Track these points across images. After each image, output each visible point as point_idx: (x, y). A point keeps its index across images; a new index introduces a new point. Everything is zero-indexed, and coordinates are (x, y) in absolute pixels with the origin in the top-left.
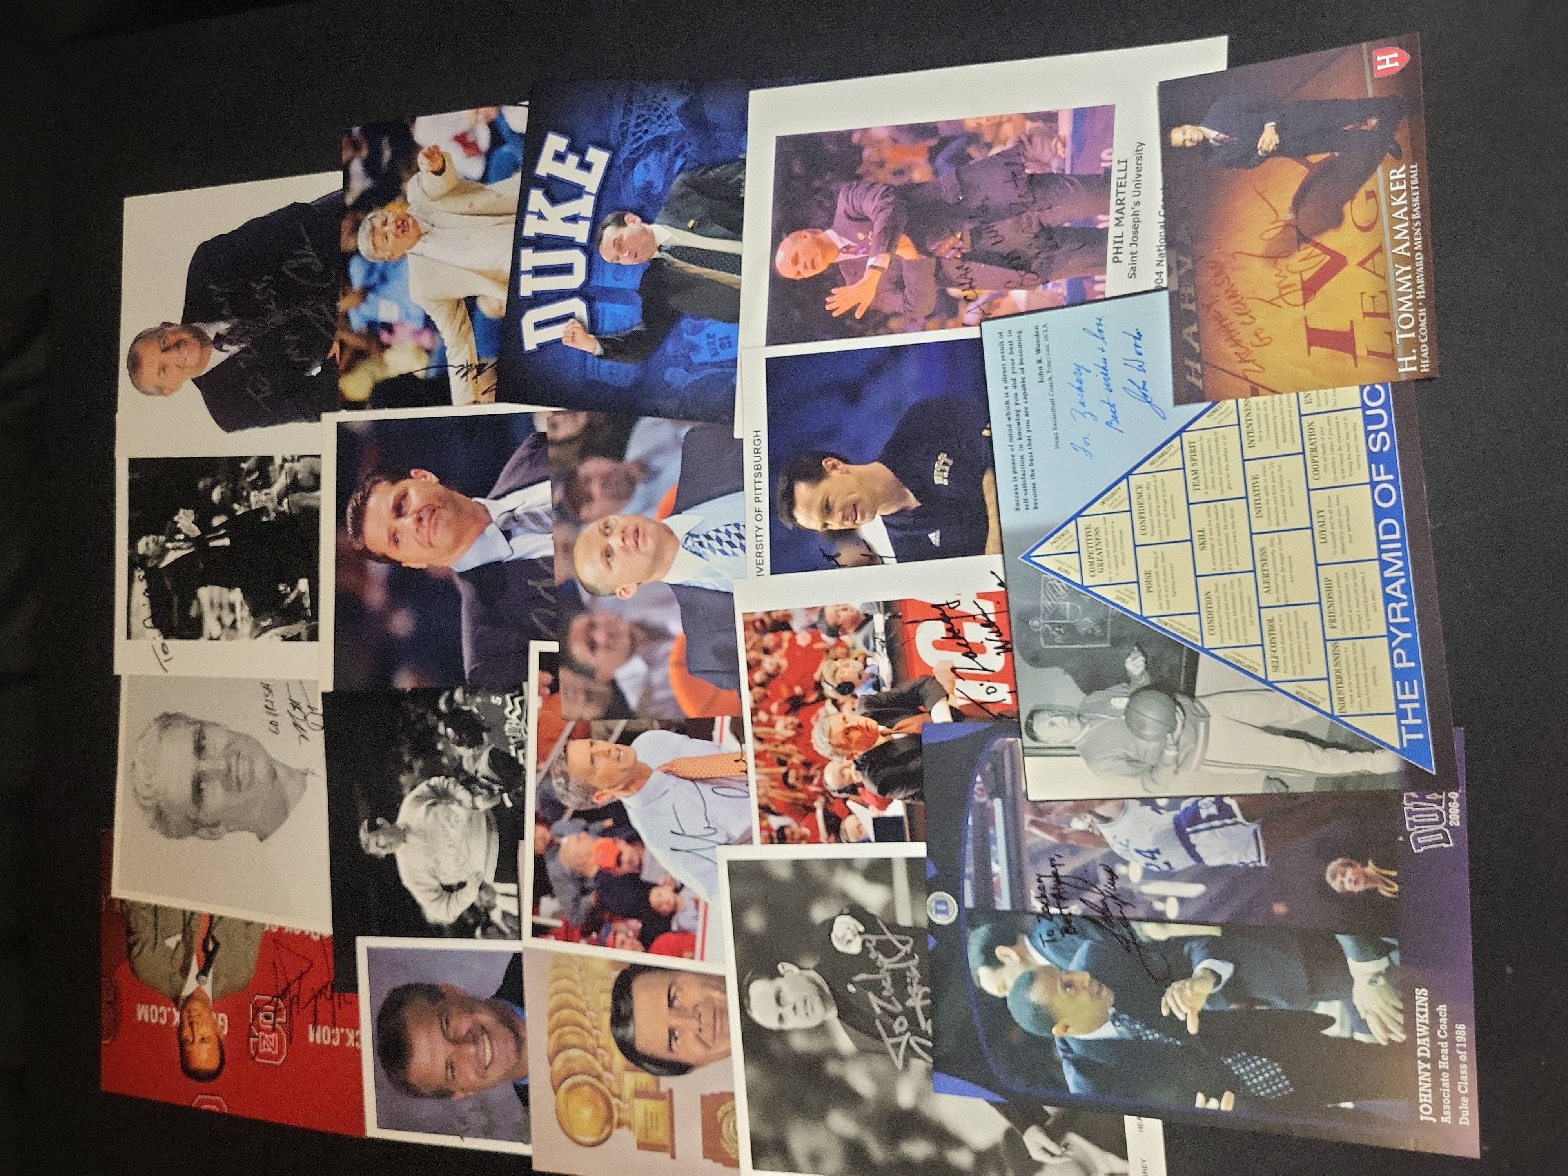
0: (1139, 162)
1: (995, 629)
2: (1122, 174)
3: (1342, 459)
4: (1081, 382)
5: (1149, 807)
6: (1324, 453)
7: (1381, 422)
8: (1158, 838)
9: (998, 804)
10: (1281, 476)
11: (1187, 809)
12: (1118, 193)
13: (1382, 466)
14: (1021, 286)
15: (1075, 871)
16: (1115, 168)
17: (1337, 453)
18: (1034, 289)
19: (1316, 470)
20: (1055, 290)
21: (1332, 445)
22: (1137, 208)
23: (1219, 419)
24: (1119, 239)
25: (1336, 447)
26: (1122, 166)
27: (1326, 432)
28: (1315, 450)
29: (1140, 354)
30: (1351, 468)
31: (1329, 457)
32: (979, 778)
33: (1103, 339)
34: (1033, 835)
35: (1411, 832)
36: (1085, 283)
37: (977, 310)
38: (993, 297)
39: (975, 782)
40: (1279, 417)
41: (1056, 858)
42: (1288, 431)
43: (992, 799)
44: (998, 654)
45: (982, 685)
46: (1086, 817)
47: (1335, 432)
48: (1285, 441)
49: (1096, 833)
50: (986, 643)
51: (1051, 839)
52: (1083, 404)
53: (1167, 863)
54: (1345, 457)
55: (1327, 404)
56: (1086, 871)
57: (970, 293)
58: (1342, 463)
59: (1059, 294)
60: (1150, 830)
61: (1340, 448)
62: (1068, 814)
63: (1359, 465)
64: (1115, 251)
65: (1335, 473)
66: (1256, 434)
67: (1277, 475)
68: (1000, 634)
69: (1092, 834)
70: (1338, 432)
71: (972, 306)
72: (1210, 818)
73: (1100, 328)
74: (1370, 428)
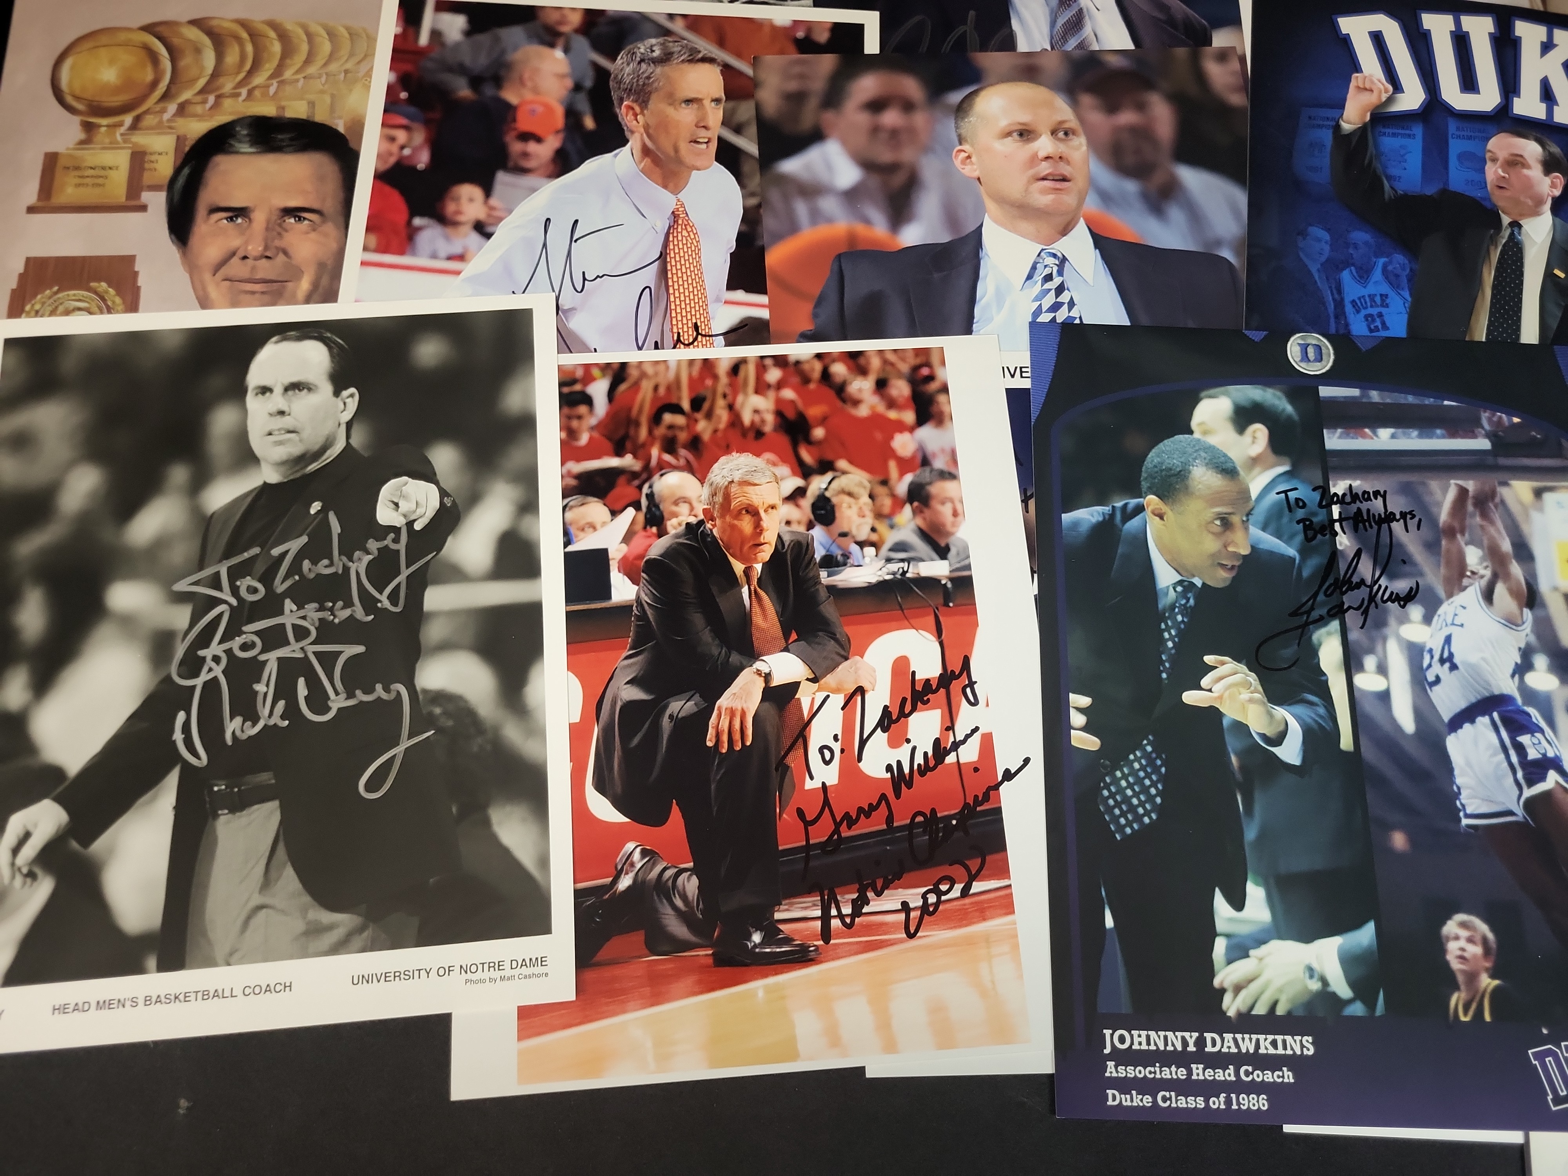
5: (1519, 661)
8: (1474, 670)
9: (1483, 443)
11: (1529, 715)
15: (1401, 546)
32: (1516, 420)
34: (1445, 491)
35: (1559, 1047)
39: (1509, 414)
41: (1416, 519)
43: (1488, 436)
46: (1486, 567)
49: (1465, 582)
51: (1444, 516)
53: (1438, 680)
56: (1404, 562)
60: (1484, 659)
62: (1486, 542)
69: (1462, 575)
72: (1520, 749)
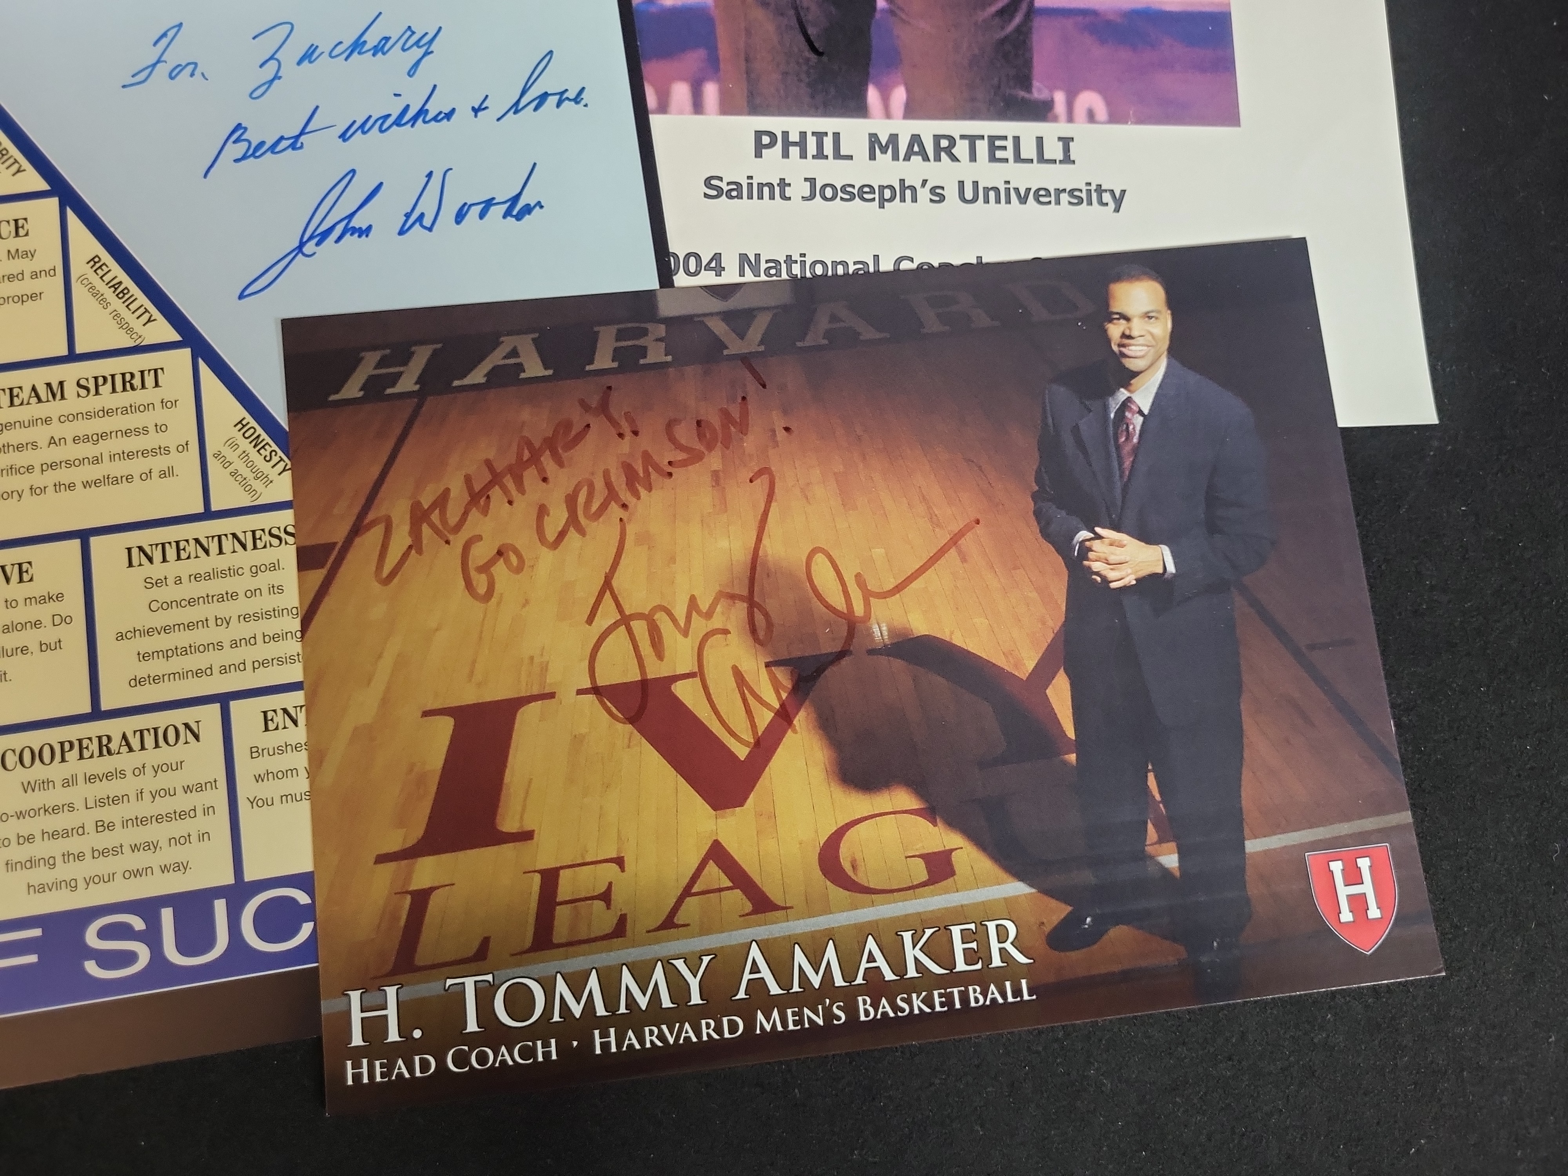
0: (1064, 197)
2: (1029, 150)
3: (66, 834)
4: (377, 50)
6: (90, 779)
10: (26, 648)
12: (972, 140)
13: (33, 959)
16: (1050, 131)
17: (89, 818)
19: (38, 756)
21: (115, 800)
22: (924, 194)
23: (231, 455)
24: (828, 149)
25: (109, 814)
26: (1054, 150)
27: (165, 780)
28: (104, 747)
29: (460, 217)
30: (32, 863)
31: (81, 792)
33: (516, 108)
36: (694, 59)
40: (224, 635)
42: (177, 664)
47: (164, 805)
48: (143, 657)
52: (309, 56)
54: (74, 844)
55: (259, 779)
58: (54, 835)
61: (103, 826)
63: (42, 888)
64: (794, 137)
65: (23, 814)
66: (174, 568)
67: (31, 638)
70: (159, 819)
73: (552, 100)
74: (167, 914)
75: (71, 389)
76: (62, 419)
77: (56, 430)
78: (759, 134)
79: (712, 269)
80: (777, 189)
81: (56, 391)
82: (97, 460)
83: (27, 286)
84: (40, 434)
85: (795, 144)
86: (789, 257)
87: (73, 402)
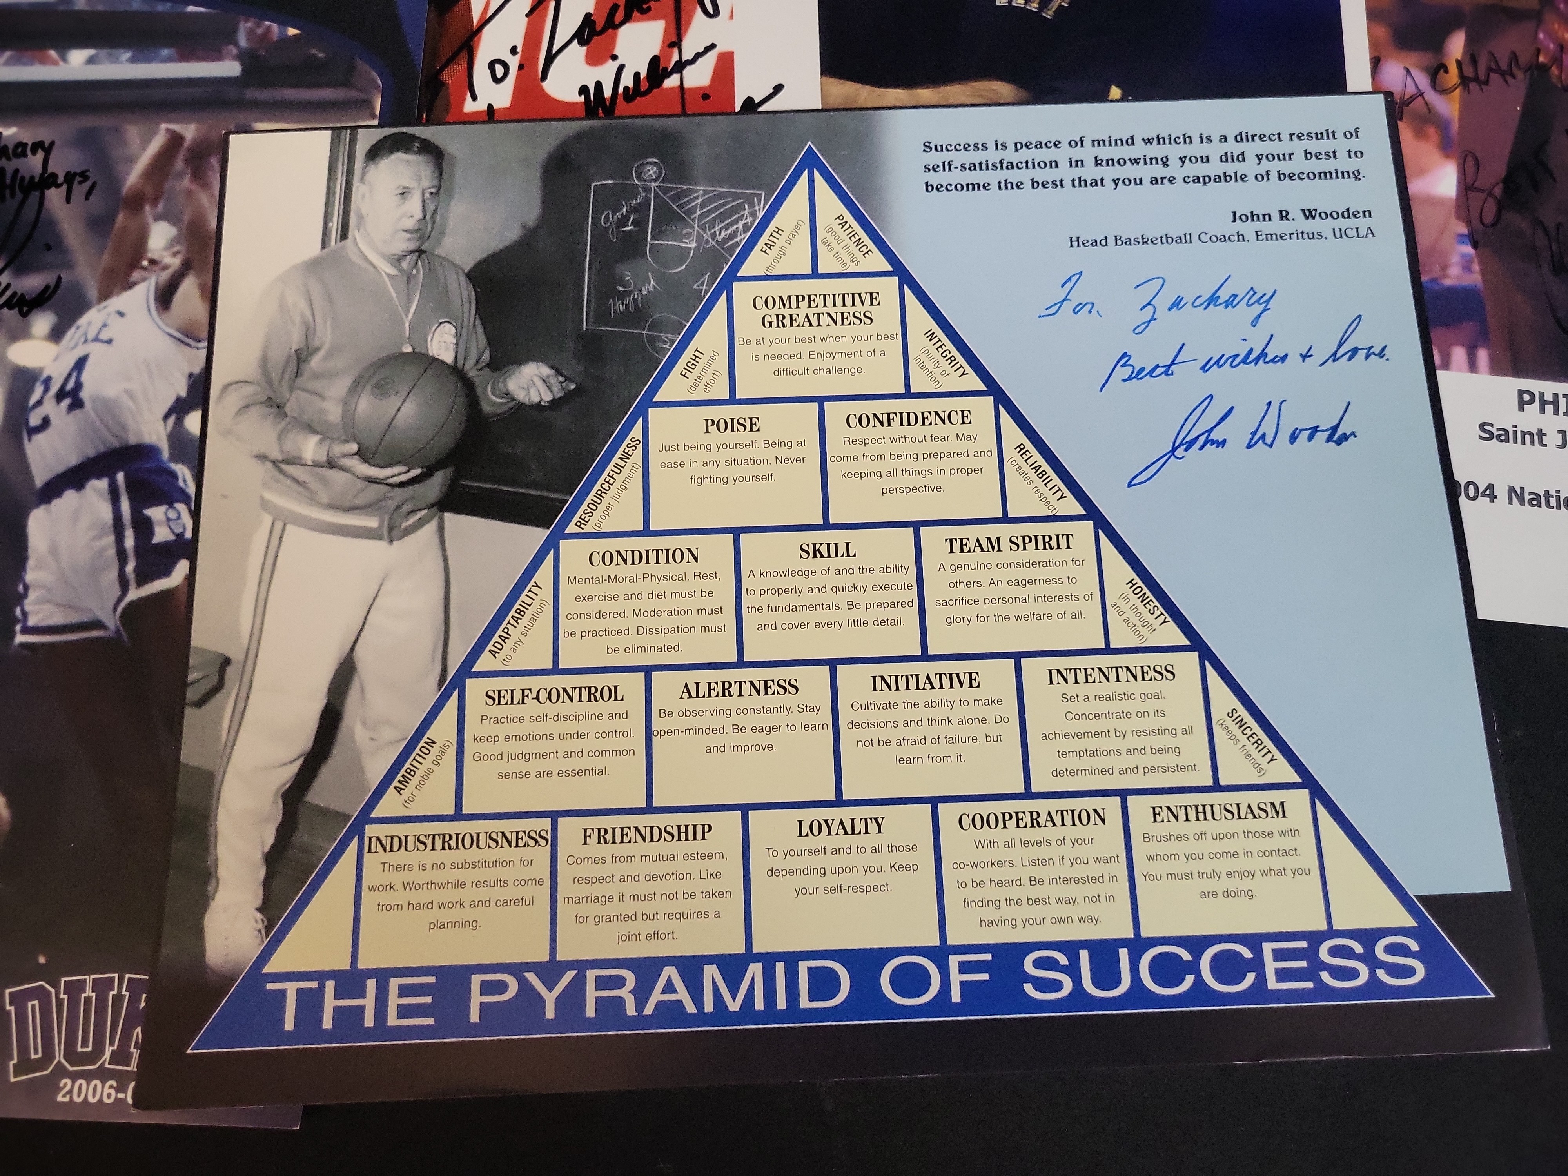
1: (644, 87)
3: (1008, 883)
4: (1228, 304)
5: (183, 393)
6: (1025, 844)
7: (1098, 983)
8: (108, 408)
9: (230, 68)
10: (974, 739)
11: (174, 475)
13: (985, 977)
14: (1466, 186)
15: (52, 224)
17: (1025, 873)
18: (1458, 217)
19: (986, 821)
20: (1455, 259)
21: (1044, 862)
23: (1125, 607)
25: (1039, 872)
27: (1081, 851)
28: (1035, 821)
29: (1293, 438)
30: (983, 903)
31: (1017, 853)
32: (292, 31)
33: (1334, 357)
34: (146, 142)
35: (56, 985)
36: (1470, 327)
37: (1411, 90)
38: (1442, 125)
39: (284, 24)
40: (1123, 745)
41: (88, 184)
42: (1087, 762)
43: (241, 57)
44: (584, 90)
45: (514, 51)
46: (175, 254)
47: (1079, 871)
48: (1063, 754)
49: (136, 275)
50: (612, 66)
51: (133, 177)
52: (1176, 305)
53: (45, 423)
54: (1014, 892)
55: (1150, 858)
56: (48, 248)
57: (1453, 76)
58: (999, 883)
59: (1444, 268)
60: (129, 393)
61: (1035, 881)
62: (187, 217)
63: (991, 924)
64: (1549, 397)
65: (974, 865)
66: (1082, 689)
67: (978, 730)
68: (630, 95)
69: (135, 265)
70: (1076, 880)
71: (1422, 80)
72: (144, 527)
73: (1362, 354)
74: (1084, 955)
75: (1005, 544)
76: (999, 566)
77: (997, 574)
78: (1521, 393)
79: (1487, 496)
80: (1536, 437)
81: (995, 544)
82: (1025, 600)
83: (972, 462)
84: (984, 576)
85: (1549, 403)
86: (1547, 492)
87: (1007, 554)
